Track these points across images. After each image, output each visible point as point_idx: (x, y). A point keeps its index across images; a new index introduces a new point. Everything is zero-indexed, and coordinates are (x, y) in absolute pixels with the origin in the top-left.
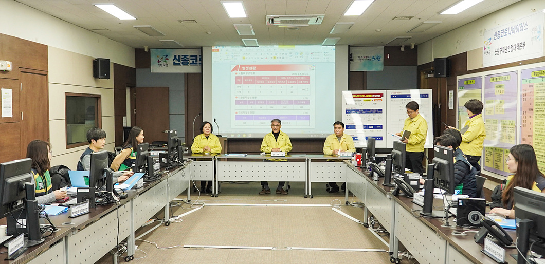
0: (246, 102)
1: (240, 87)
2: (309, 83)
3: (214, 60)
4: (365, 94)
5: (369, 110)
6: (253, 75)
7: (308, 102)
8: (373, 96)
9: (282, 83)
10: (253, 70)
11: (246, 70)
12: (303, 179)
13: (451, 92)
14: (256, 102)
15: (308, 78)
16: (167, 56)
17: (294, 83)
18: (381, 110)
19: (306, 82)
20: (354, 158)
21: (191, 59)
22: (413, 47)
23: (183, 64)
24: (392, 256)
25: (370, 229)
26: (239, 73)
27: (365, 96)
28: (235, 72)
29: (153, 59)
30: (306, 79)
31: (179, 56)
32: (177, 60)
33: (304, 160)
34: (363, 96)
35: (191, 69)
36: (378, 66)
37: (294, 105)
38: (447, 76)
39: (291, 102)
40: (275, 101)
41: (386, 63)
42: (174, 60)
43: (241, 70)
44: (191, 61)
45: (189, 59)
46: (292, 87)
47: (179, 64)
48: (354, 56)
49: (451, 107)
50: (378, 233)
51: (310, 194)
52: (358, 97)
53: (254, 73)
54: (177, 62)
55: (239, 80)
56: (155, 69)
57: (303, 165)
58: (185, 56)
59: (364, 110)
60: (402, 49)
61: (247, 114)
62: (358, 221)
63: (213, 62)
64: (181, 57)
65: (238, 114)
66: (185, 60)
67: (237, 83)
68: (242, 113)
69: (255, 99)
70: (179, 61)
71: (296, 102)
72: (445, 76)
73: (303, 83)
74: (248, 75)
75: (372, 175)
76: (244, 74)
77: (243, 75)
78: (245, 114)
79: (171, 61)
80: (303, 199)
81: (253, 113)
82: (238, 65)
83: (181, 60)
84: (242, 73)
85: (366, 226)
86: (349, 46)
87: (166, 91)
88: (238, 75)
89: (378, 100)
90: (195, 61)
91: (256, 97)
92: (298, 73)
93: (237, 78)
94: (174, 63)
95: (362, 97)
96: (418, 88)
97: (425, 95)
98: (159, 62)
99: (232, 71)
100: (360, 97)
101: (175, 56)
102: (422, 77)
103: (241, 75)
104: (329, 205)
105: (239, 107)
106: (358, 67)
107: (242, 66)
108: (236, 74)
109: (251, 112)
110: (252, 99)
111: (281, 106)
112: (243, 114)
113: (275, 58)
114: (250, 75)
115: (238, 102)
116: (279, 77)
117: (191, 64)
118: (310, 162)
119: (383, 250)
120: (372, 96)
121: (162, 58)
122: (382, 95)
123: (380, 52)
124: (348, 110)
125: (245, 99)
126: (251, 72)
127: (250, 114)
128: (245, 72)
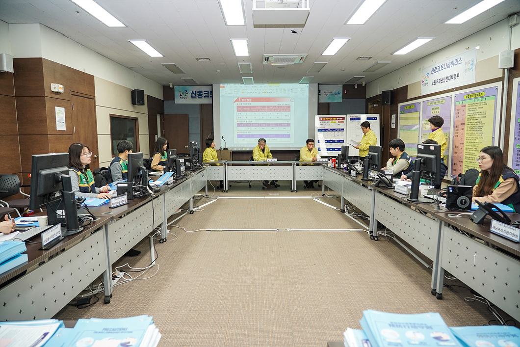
0: (244, 125)
1: (240, 114)
2: (290, 111)
3: (221, 94)
5: (335, 129)
7: (289, 125)
9: (271, 111)
10: (249, 102)
11: (244, 102)
12: (290, 178)
13: (394, 116)
14: (252, 125)
15: (289, 107)
16: (187, 91)
17: (279, 111)
18: (343, 129)
19: (288, 110)
20: (331, 162)
21: (204, 94)
22: (364, 85)
23: (198, 97)
24: (371, 234)
25: (346, 214)
26: (240, 104)
27: (332, 119)
28: (237, 103)
29: (177, 94)
30: (288, 108)
31: (195, 91)
32: (194, 94)
33: (291, 165)
35: (204, 101)
36: (339, 99)
37: (280, 127)
38: (391, 104)
39: (277, 125)
40: (265, 124)
41: (345, 96)
42: (192, 94)
46: (278, 114)
47: (196, 97)
48: (321, 91)
49: (393, 126)
50: (353, 217)
51: (295, 189)
52: (327, 120)
53: (250, 104)
54: (194, 96)
55: (240, 109)
56: (178, 100)
57: (290, 168)
58: (200, 91)
59: (331, 129)
60: (356, 87)
61: (246, 133)
62: (335, 208)
63: (220, 95)
64: (197, 92)
65: (239, 134)
66: (200, 94)
67: (238, 111)
69: (251, 122)
70: (196, 95)
71: (280, 125)
72: (390, 104)
73: (286, 111)
74: (246, 105)
75: (350, 173)
76: (244, 104)
77: (242, 105)
78: (244, 133)
79: (189, 95)
80: (290, 193)
81: (250, 132)
82: (239, 98)
85: (343, 211)
86: (318, 84)
87: (186, 117)
88: (239, 105)
89: (341, 122)
90: (207, 95)
92: (283, 104)
93: (238, 107)
94: (192, 97)
95: (330, 120)
96: (367, 113)
97: (375, 118)
98: (181, 95)
99: (234, 102)
101: (193, 91)
102: (370, 107)
104: (311, 197)
105: (239, 128)
106: (324, 99)
107: (241, 98)
110: (249, 122)
111: (270, 128)
112: (243, 134)
113: (265, 93)
114: (248, 105)
115: (239, 125)
116: (268, 107)
117: (204, 97)
118: (295, 166)
119: (362, 230)
120: (337, 119)
121: (183, 93)
122: (344, 118)
123: (340, 88)
125: (244, 122)
126: (248, 103)
127: (248, 133)
128: (244, 103)
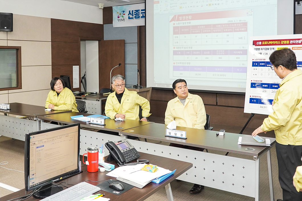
0: (182, 53)
1: (177, 37)
2: (246, 31)
3: (155, 12)
4: (280, 40)
6: (189, 25)
7: (245, 52)
8: (291, 42)
9: (218, 32)
10: (189, 20)
11: (182, 20)
15: (245, 24)
16: (124, 12)
17: (230, 32)
19: (243, 29)
21: (142, 13)
23: (135, 18)
26: (177, 23)
27: (280, 42)
28: (173, 22)
29: (115, 15)
30: (243, 26)
31: (133, 11)
32: (131, 14)
34: (277, 42)
35: (140, 22)
39: (227, 52)
40: (210, 51)
42: (129, 15)
43: (178, 20)
44: (141, 15)
45: (140, 13)
46: (228, 35)
47: (133, 18)
52: (270, 45)
53: (190, 23)
54: (131, 16)
55: (177, 31)
56: (116, 23)
58: (137, 11)
61: (184, 65)
63: (154, 14)
64: (134, 12)
65: (175, 65)
66: (137, 14)
67: (175, 33)
68: (179, 63)
69: (191, 49)
70: (133, 16)
71: (231, 52)
73: (240, 31)
74: (184, 25)
76: (181, 24)
77: (180, 25)
78: (182, 65)
79: (126, 16)
81: (189, 63)
82: (176, 15)
83: (134, 15)
84: (179, 23)
87: (122, 43)
88: (176, 25)
90: (144, 14)
91: (191, 48)
92: (235, 20)
93: (175, 28)
94: (129, 18)
95: (276, 44)
98: (118, 17)
99: (171, 21)
100: (273, 45)
101: (130, 11)
103: (178, 25)
105: (176, 57)
107: (179, 16)
108: (174, 24)
109: (187, 63)
110: (188, 49)
111: (216, 57)
112: (180, 65)
113: (210, 5)
114: (187, 25)
115: (175, 53)
116: (215, 26)
117: (142, 17)
120: (289, 42)
121: (120, 14)
124: (256, 62)
125: (182, 49)
126: (187, 21)
127: (186, 65)
128: (182, 22)
